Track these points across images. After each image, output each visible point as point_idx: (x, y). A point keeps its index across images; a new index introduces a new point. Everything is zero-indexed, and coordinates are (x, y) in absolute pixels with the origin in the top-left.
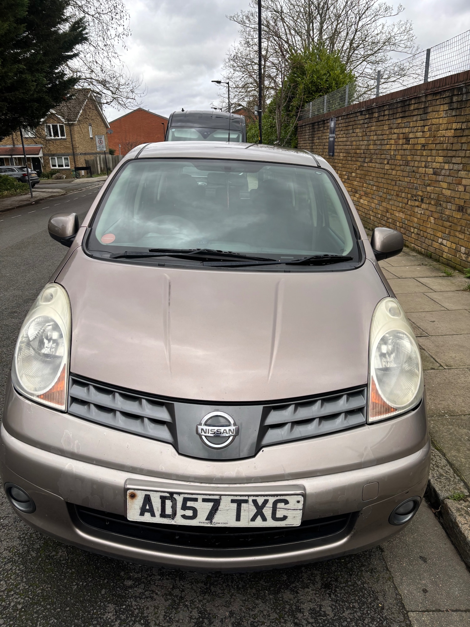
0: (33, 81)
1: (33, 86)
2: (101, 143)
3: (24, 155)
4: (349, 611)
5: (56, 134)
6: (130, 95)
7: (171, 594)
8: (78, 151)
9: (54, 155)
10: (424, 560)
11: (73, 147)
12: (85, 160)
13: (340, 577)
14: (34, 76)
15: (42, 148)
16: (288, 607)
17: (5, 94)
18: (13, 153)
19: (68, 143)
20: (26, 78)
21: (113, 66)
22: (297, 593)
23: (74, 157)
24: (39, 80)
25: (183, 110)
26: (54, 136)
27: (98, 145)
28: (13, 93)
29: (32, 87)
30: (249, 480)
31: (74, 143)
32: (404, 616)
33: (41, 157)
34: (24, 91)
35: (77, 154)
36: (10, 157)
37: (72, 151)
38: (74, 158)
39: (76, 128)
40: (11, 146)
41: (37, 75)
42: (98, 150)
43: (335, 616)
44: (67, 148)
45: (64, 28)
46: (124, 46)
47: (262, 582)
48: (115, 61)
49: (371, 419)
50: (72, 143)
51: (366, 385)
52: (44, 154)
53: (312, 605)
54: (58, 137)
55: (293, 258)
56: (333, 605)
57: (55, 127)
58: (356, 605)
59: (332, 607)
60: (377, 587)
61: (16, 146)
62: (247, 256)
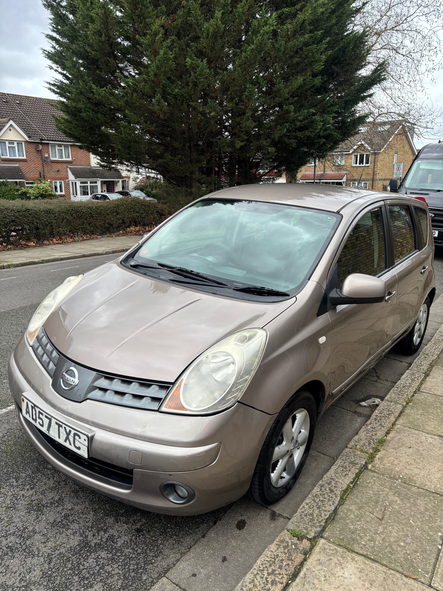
0: (321, 121)
1: (320, 125)
2: (398, 169)
4: (131, 551)
5: (361, 162)
6: (429, 125)
8: (378, 177)
9: (355, 180)
11: (373, 174)
12: (383, 185)
13: (153, 532)
14: (323, 117)
15: (346, 174)
16: (102, 525)
17: (297, 133)
18: (322, 178)
19: (370, 170)
20: (315, 119)
21: (415, 100)
22: (117, 522)
23: (373, 182)
24: (327, 120)
25: (440, 142)
26: (360, 164)
27: (395, 171)
28: (303, 132)
29: (319, 126)
30: (70, 415)
31: (375, 169)
32: (158, 577)
33: (344, 182)
34: (312, 130)
35: (376, 180)
36: (319, 181)
37: (372, 177)
38: (373, 183)
39: (380, 157)
40: (322, 172)
41: (325, 116)
42: (394, 176)
43: (120, 547)
44: (368, 174)
45: (365, 72)
46: (433, 80)
47: (107, 506)
48: (420, 95)
49: (163, 409)
50: (374, 170)
51: (173, 384)
52: (347, 180)
53: (116, 534)
54: (363, 164)
55: (241, 285)
56: (127, 541)
57: (362, 156)
58: (139, 551)
59: (124, 542)
60: (166, 552)
61: (326, 172)
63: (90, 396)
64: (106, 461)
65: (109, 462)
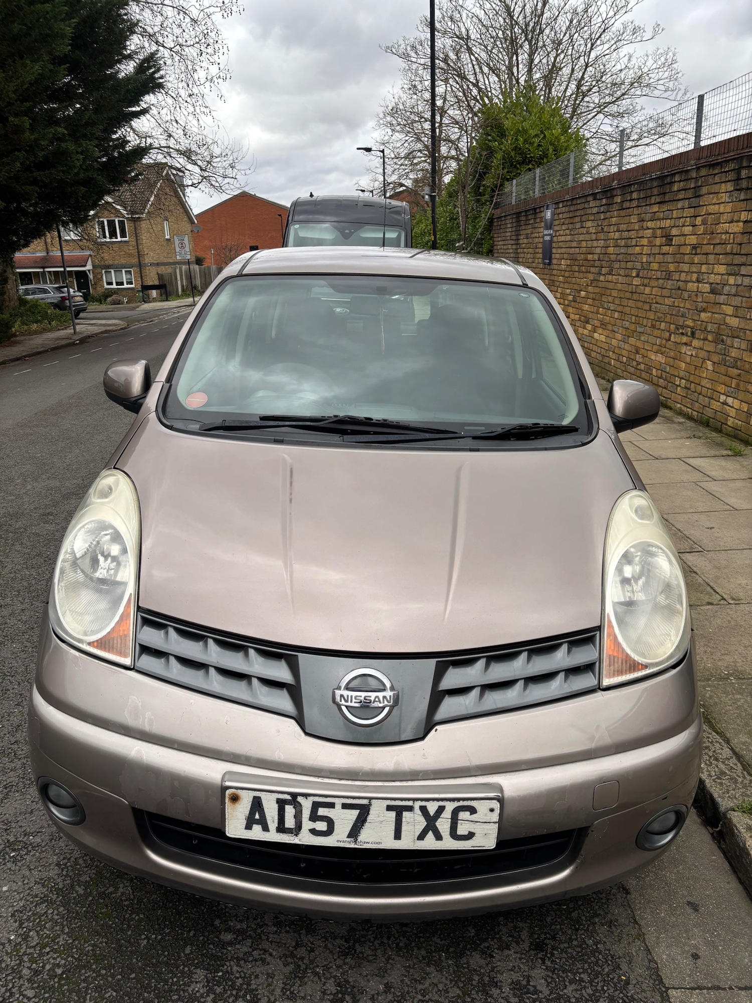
0: (77, 153)
1: (78, 160)
2: (182, 246)
3: (63, 267)
4: (574, 987)
5: (113, 234)
6: (229, 172)
7: (292, 955)
8: (147, 260)
9: (109, 267)
10: (695, 907)
11: (139, 255)
12: (158, 274)
13: (560, 933)
14: (80, 145)
15: (90, 255)
16: (476, 978)
17: (35, 174)
18: (46, 265)
19: (131, 248)
20: (68, 148)
21: (203, 128)
22: (492, 956)
23: (140, 269)
24: (88, 151)
25: (311, 195)
26: (111, 238)
27: (178, 249)
28: (47, 172)
29: (76, 161)
30: (414, 775)
31: (140, 247)
32: (662, 996)
33: (89, 271)
34: (65, 169)
35: (146, 265)
36: (42, 270)
37: (137, 260)
38: (141, 271)
39: (144, 225)
40: (44, 254)
41: (84, 143)
42: (178, 257)
43: (551, 993)
44: (130, 255)
45: (127, 69)
46: (220, 96)
47: (435, 939)
48: (206, 120)
49: (606, 682)
50: (138, 248)
51: (599, 628)
52: (94, 266)
53: (515, 976)
54: (117, 238)
55: (483, 428)
56: (548, 976)
57: (111, 224)
58: (585, 977)
59: (546, 980)
60: (618, 950)
61: (51, 254)
62: (412, 425)
63: (440, 715)
64: (538, 832)
65: (545, 831)
